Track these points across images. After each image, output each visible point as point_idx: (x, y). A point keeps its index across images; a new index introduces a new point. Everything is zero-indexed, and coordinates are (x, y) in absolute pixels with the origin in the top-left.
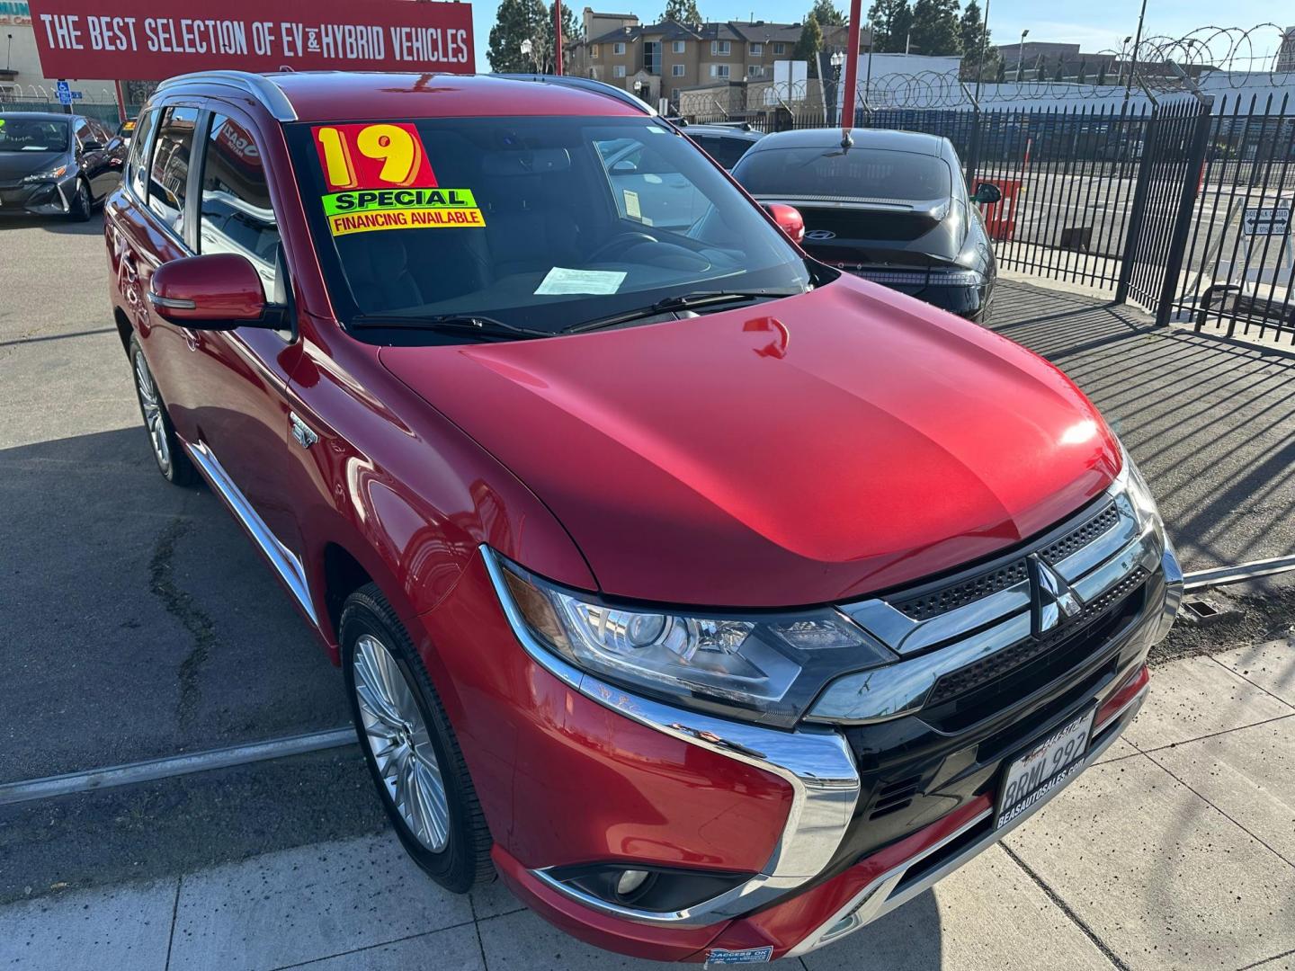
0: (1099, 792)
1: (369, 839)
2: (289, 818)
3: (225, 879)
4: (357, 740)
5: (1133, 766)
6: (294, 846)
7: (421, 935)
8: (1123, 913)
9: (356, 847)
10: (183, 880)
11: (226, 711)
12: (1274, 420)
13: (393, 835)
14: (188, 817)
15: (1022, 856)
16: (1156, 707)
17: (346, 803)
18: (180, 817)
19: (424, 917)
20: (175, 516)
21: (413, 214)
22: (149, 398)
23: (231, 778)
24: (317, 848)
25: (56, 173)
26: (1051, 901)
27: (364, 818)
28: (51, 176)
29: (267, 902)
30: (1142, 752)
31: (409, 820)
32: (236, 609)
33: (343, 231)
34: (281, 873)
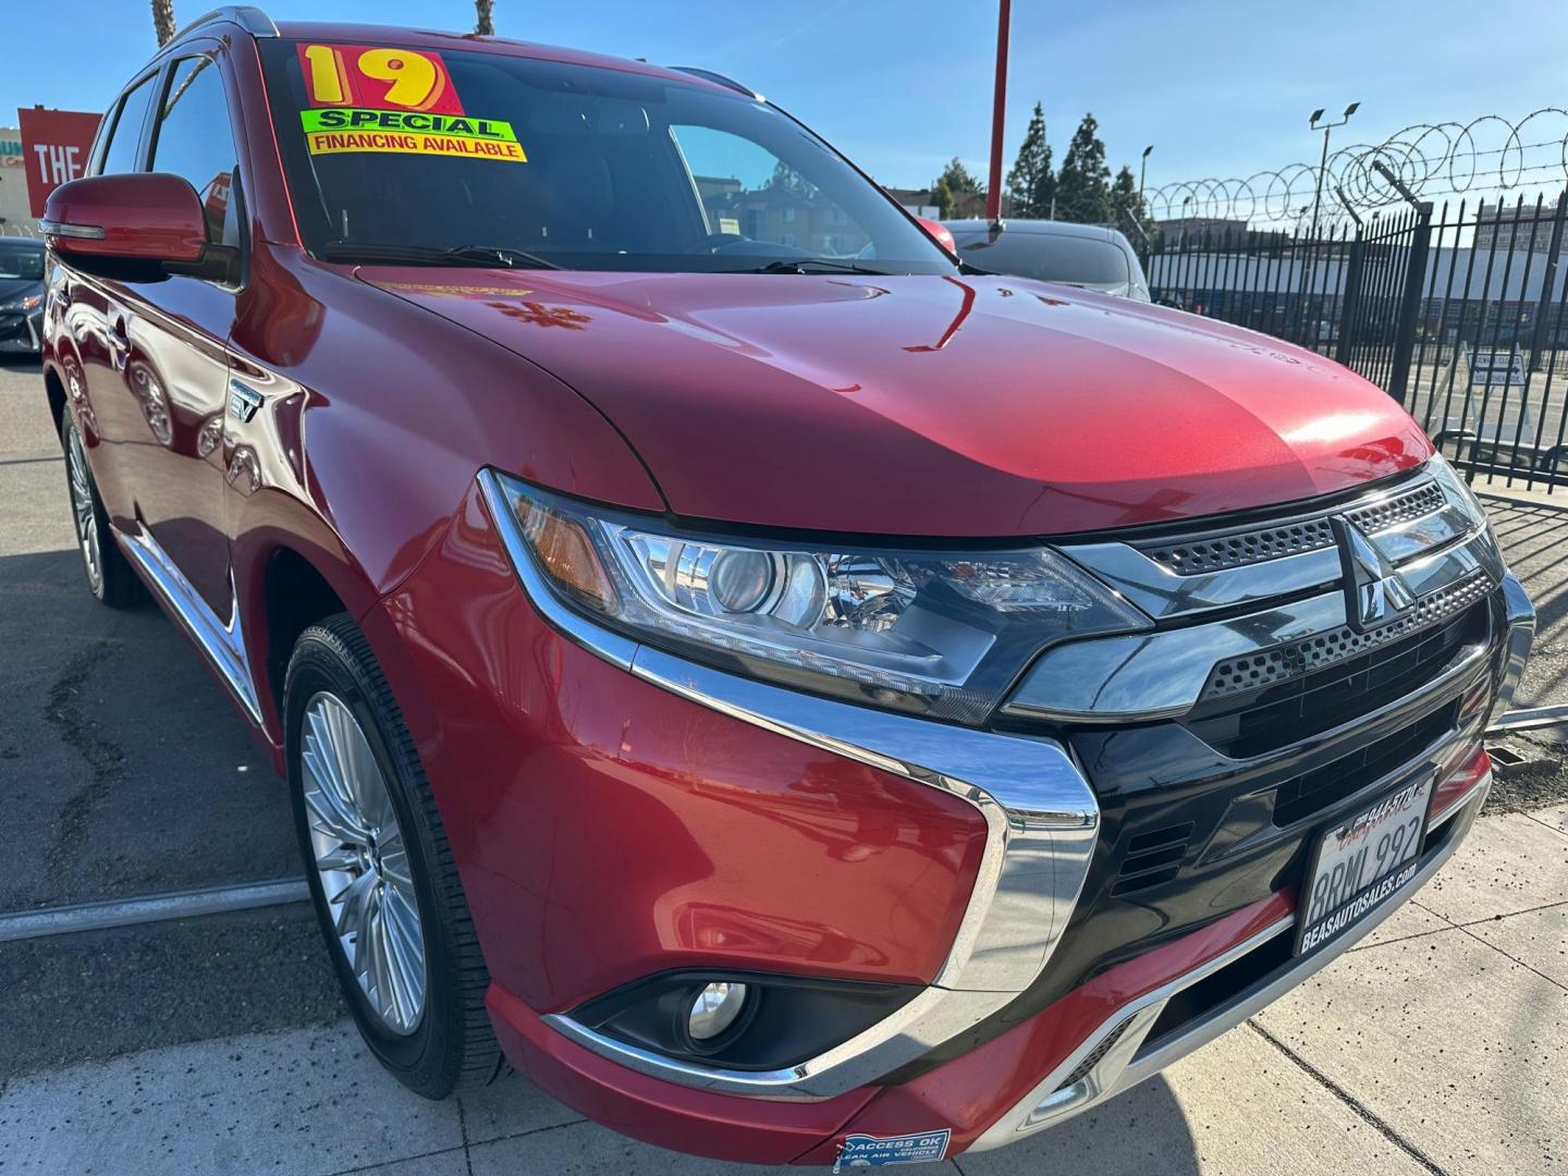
0: (1405, 975)
1: (312, 1032)
2: (193, 1001)
3: (76, 1086)
4: (309, 896)
5: (1445, 942)
6: (194, 1039)
7: (378, 1166)
8: (1473, 1135)
9: (290, 1042)
10: (9, 1087)
11: (121, 858)
12: (1546, 564)
13: (351, 1026)
14: (35, 997)
15: (1306, 1058)
16: (1463, 872)
17: (284, 981)
18: (22, 996)
19: (383, 1140)
20: (101, 639)
21: (426, 140)
22: (82, 491)
23: (112, 945)
24: (229, 1043)
25: (27, 303)
26: (1360, 1119)
27: (308, 1002)
28: (20, 306)
29: (136, 1119)
30: (1456, 926)
31: (373, 995)
32: (163, 740)
33: (325, 149)
34: (167, 1077)
